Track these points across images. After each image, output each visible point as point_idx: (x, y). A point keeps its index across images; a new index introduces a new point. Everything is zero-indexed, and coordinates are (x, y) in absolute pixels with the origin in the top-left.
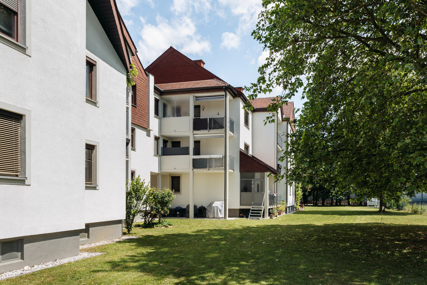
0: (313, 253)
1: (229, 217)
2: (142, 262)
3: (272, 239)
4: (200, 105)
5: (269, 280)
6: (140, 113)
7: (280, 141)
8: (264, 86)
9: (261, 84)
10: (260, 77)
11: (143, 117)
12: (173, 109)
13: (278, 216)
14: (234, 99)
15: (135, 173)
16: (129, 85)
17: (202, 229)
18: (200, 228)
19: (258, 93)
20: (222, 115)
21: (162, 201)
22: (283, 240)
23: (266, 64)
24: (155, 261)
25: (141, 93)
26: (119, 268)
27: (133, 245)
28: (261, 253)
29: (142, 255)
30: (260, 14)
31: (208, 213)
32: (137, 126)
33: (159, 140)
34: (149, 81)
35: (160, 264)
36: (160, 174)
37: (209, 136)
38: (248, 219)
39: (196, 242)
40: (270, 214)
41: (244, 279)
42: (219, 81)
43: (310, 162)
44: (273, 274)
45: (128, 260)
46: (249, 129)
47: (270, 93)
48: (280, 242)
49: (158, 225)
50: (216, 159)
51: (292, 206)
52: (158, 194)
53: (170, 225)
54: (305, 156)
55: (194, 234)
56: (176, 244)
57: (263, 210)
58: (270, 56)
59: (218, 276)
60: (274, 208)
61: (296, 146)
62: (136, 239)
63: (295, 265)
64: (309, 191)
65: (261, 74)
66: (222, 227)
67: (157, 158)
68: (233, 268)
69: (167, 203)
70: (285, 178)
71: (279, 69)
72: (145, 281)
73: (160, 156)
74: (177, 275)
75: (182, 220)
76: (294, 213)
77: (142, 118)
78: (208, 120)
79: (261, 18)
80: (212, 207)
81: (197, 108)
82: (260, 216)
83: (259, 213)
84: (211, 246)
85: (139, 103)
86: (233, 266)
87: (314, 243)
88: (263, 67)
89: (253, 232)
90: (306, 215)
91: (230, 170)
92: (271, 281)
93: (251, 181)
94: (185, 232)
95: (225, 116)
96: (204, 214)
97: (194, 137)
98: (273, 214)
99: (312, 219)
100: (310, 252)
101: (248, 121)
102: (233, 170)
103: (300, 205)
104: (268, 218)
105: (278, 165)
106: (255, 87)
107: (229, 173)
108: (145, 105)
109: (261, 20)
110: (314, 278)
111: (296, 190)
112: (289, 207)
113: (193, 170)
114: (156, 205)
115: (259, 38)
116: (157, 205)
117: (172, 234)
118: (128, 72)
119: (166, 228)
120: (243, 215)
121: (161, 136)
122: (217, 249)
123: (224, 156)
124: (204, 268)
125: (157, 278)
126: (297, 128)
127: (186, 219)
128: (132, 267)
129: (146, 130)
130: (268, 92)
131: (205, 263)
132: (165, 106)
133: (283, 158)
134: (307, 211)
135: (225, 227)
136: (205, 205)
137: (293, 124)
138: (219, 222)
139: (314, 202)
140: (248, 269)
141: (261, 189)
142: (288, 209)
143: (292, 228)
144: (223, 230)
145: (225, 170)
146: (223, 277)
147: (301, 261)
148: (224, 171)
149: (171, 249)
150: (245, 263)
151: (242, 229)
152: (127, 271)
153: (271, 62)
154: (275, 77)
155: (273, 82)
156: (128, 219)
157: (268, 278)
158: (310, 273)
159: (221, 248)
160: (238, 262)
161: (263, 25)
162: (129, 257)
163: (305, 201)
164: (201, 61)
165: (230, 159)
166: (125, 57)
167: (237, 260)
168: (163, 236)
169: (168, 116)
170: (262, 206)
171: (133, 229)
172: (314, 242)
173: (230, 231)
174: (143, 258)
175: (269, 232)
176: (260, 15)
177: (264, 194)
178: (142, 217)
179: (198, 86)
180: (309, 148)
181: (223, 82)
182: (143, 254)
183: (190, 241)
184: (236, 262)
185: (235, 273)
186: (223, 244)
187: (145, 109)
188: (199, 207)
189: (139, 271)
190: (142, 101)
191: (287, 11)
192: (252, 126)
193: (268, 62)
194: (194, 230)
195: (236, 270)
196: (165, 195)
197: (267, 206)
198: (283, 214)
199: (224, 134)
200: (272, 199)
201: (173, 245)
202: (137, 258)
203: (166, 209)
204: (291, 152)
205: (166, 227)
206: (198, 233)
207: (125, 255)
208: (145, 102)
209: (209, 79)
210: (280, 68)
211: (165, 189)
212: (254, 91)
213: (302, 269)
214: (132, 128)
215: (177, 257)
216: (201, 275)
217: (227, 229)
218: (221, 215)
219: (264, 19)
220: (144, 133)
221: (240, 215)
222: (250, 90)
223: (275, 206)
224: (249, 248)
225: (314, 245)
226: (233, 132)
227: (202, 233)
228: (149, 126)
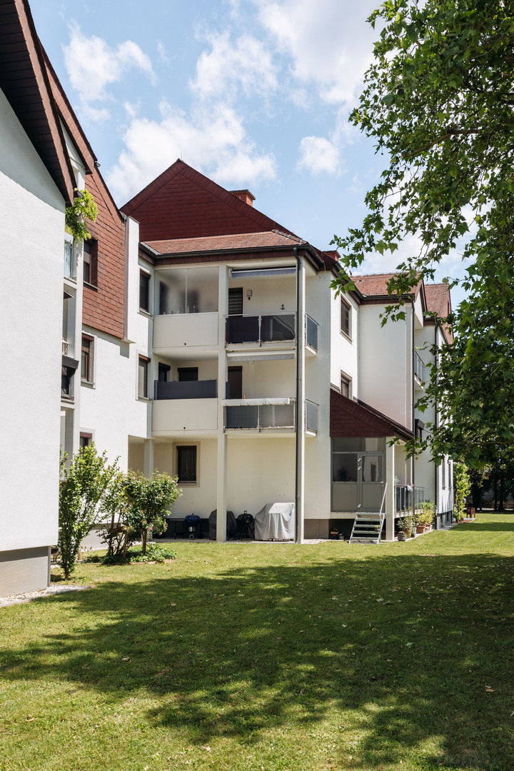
0: (496, 624)
1: (305, 538)
2: (79, 653)
3: (400, 591)
4: (242, 288)
5: (386, 701)
6: (105, 304)
7: (419, 368)
8: (378, 237)
9: (372, 232)
10: (370, 216)
11: (113, 312)
12: (182, 295)
13: (417, 536)
14: (317, 274)
15: (91, 438)
16: (78, 238)
17: (242, 566)
18: (237, 565)
19: (364, 251)
20: (291, 310)
21: (149, 501)
22: (424, 593)
23: (383, 184)
24: (111, 649)
25: (108, 259)
26: (15, 670)
27: (70, 609)
28: (373, 627)
29: (83, 634)
30: (369, 71)
31: (259, 529)
32: (99, 334)
33: (149, 364)
34: (127, 232)
35: (123, 657)
36: (151, 441)
37: (262, 356)
38: (350, 542)
39: (222, 599)
40: (397, 529)
41: (323, 698)
42: (285, 235)
43: (485, 410)
44: (397, 684)
45: (46, 648)
46: (350, 341)
47: (392, 252)
48: (418, 598)
49: (141, 558)
50: (278, 407)
51: (447, 513)
52: (141, 486)
53: (167, 557)
54: (474, 395)
55: (220, 578)
56: (174, 605)
57: (383, 521)
58: (392, 168)
59: (260, 689)
60: (408, 517)
61: (452, 373)
62: (82, 592)
63: (453, 656)
64: (484, 480)
65: (372, 207)
66: (288, 561)
67: (143, 406)
68: (301, 667)
69: (162, 505)
70: (429, 449)
71: (414, 198)
72: (73, 705)
73: (150, 400)
74: (160, 688)
75: (200, 545)
76: (451, 529)
77: (110, 316)
78: (260, 320)
79: (372, 82)
80: (268, 515)
81: (236, 294)
82: (377, 536)
83: (373, 529)
84: (256, 610)
85: (104, 282)
86: (300, 661)
87: (496, 600)
88: (376, 192)
89: (357, 573)
90: (478, 532)
91: (308, 433)
92: (392, 704)
93: (355, 457)
94: (201, 575)
95: (298, 312)
96: (250, 531)
97: (228, 359)
98: (406, 531)
99: (492, 541)
100: (488, 623)
101: (349, 324)
102: (316, 433)
103: (465, 511)
104: (395, 539)
105: (416, 422)
106: (359, 238)
107: (305, 438)
108: (119, 285)
109: (371, 85)
110: (499, 694)
111: (457, 477)
112: (441, 515)
113: (224, 432)
114: (134, 512)
115: (366, 123)
116: (136, 510)
117: (169, 580)
118: (68, 205)
119: (158, 566)
120: (337, 533)
121: (155, 354)
122: (268, 616)
123: (294, 400)
124: (230, 667)
125: (104, 697)
126: (457, 334)
127: (209, 542)
128: (49, 666)
129: (118, 342)
130: (389, 250)
131: (233, 654)
132: (163, 289)
133: (424, 401)
134: (482, 523)
135: (294, 561)
136: (253, 512)
137: (446, 325)
138: (284, 550)
139: (496, 502)
140: (338, 669)
141: (378, 474)
142: (438, 518)
143: (448, 563)
144: (290, 568)
145: (297, 431)
146: (271, 693)
147: (468, 646)
148: (295, 434)
149: (158, 617)
150: (330, 653)
151: (333, 565)
152: (36, 679)
153: (393, 181)
154: (403, 214)
155: (399, 228)
156: (66, 544)
157: (386, 694)
158: (488, 678)
159: (278, 613)
160: (316, 649)
161: (376, 98)
162: (49, 640)
163: (475, 502)
164: (245, 193)
165: (308, 406)
166: (60, 169)
167: (312, 645)
168: (147, 584)
169: (170, 311)
170: (380, 514)
171: (76, 568)
172: (496, 598)
173: (305, 572)
174: (84, 641)
175: (394, 572)
176: (369, 75)
177: (385, 486)
178: (104, 540)
179: (238, 245)
180: (484, 378)
181: (292, 237)
182: (88, 630)
183: (208, 595)
184: (309, 650)
185: (302, 681)
186: (285, 602)
187: (118, 295)
188: (240, 516)
189: (64, 678)
190: (111, 277)
191: (428, 56)
192: (359, 335)
193: (388, 180)
194: (221, 569)
195: (308, 672)
196: (157, 489)
197: (391, 512)
198: (429, 532)
199: (295, 352)
200: (404, 498)
201: (165, 606)
202: (69, 642)
203: (159, 519)
204: (442, 389)
205: (160, 562)
206: (229, 577)
207: (41, 634)
208: (117, 279)
209: (263, 231)
210: (417, 195)
211: (158, 473)
212: (357, 248)
213: (469, 667)
214: (86, 337)
215: (169, 638)
216: (220, 688)
217: (299, 565)
218: (288, 534)
219: (377, 84)
220: (115, 348)
221: (332, 533)
222: (347, 244)
223: (411, 514)
224: (344, 614)
225: (497, 606)
226: (315, 348)
227: (238, 577)
228: (125, 333)
